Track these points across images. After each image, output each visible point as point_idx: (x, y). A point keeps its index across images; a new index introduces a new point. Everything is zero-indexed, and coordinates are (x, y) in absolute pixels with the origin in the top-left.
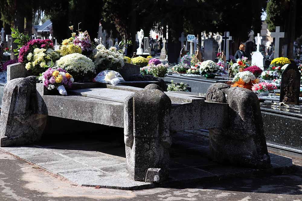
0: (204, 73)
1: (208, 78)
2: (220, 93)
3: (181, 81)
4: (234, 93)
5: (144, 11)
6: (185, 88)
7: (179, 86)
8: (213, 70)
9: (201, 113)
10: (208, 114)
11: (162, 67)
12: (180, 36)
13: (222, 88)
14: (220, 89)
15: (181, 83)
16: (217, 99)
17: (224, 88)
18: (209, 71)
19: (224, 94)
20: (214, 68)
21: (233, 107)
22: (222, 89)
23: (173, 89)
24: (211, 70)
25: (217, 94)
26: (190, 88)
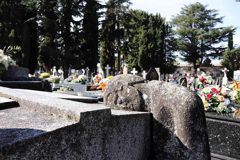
0: (80, 82)
1: (82, 84)
2: (132, 92)
3: (68, 86)
4: (164, 91)
5: (54, 59)
6: (70, 89)
7: (67, 88)
8: (84, 80)
9: (104, 145)
10: (119, 142)
11: (57, 78)
12: (69, 69)
13: (135, 83)
14: (132, 84)
15: (68, 87)
16: (126, 104)
17: (139, 83)
18: (83, 81)
19: (141, 94)
20: (85, 79)
21: (162, 119)
22: (135, 85)
23: (63, 90)
24: (83, 80)
25: (127, 93)
26: (73, 89)
